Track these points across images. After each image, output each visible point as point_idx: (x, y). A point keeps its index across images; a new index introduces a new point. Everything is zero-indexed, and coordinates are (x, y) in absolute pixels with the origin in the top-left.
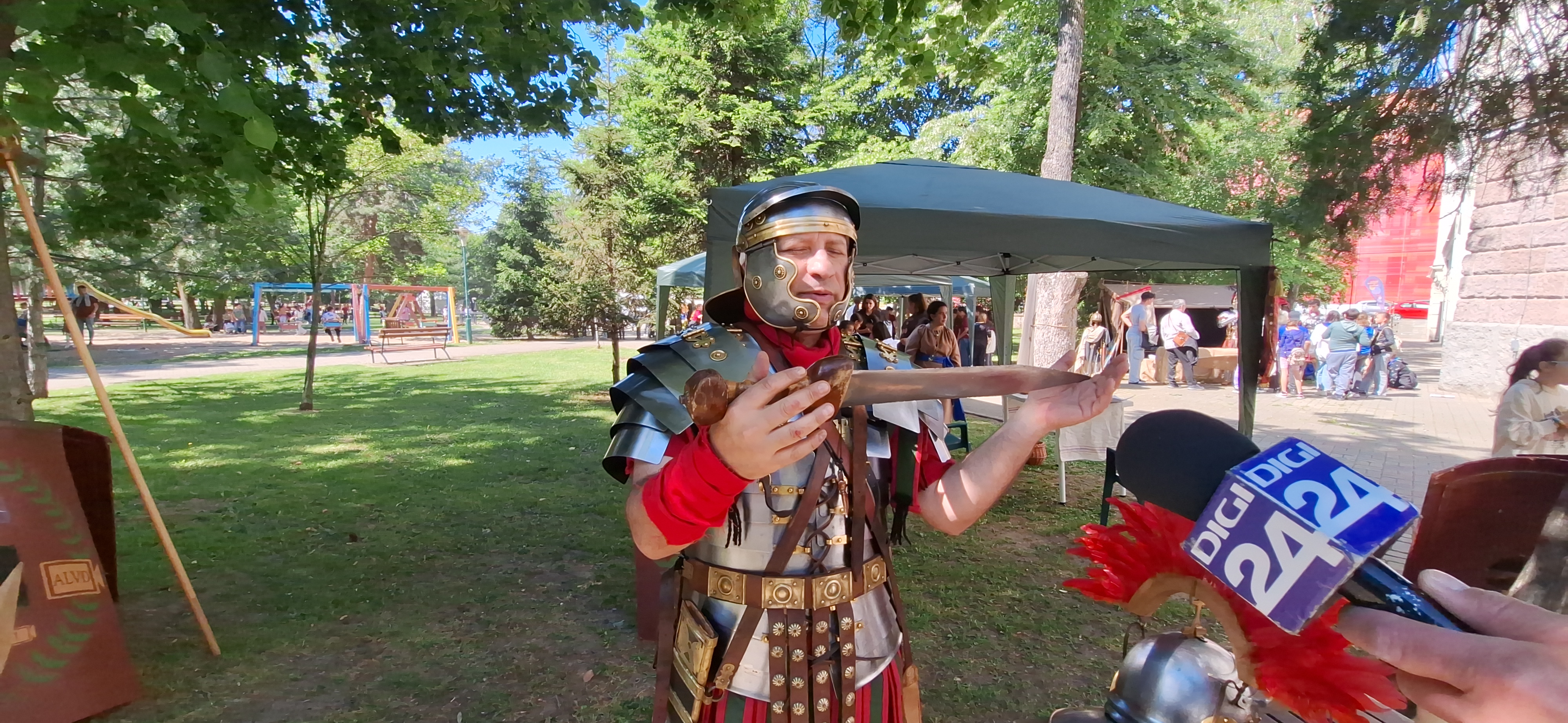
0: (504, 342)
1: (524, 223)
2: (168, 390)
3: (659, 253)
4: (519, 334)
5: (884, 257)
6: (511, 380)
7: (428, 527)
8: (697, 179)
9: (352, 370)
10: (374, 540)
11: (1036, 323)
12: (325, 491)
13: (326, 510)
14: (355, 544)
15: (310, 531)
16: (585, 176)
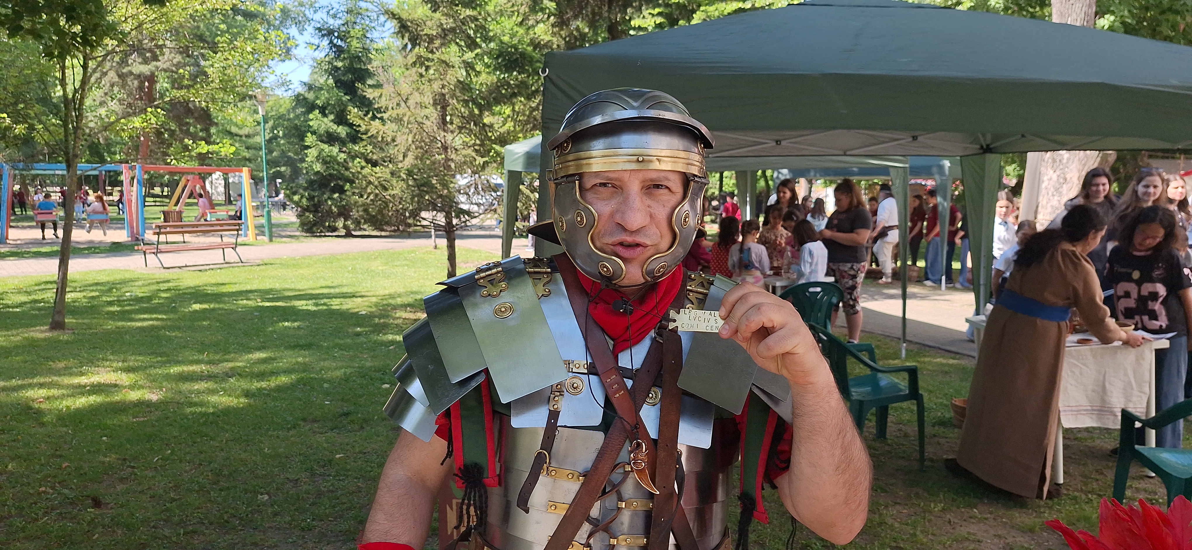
0: (315, 240)
1: (340, 84)
3: (510, 125)
4: (335, 229)
5: (804, 133)
6: (317, 292)
7: (190, 491)
8: (562, 23)
9: (118, 277)
10: (122, 506)
12: (68, 439)
13: (67, 464)
14: (97, 512)
15: (44, 492)
16: (412, 22)
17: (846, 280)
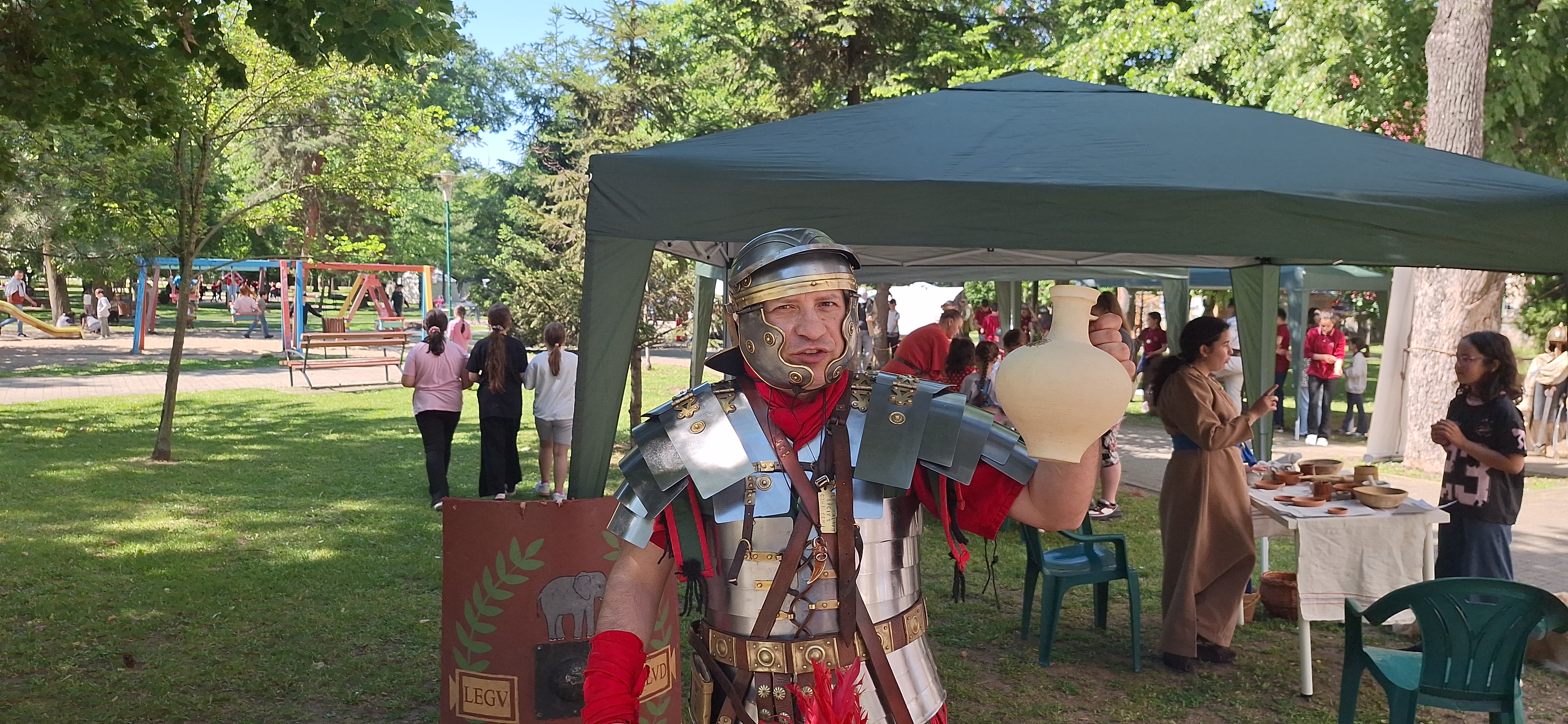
7: (239, 653)
9: (254, 398)
10: (157, 667)
11: (1413, 344)
12: (127, 588)
13: (114, 616)
14: (129, 672)
15: (78, 647)
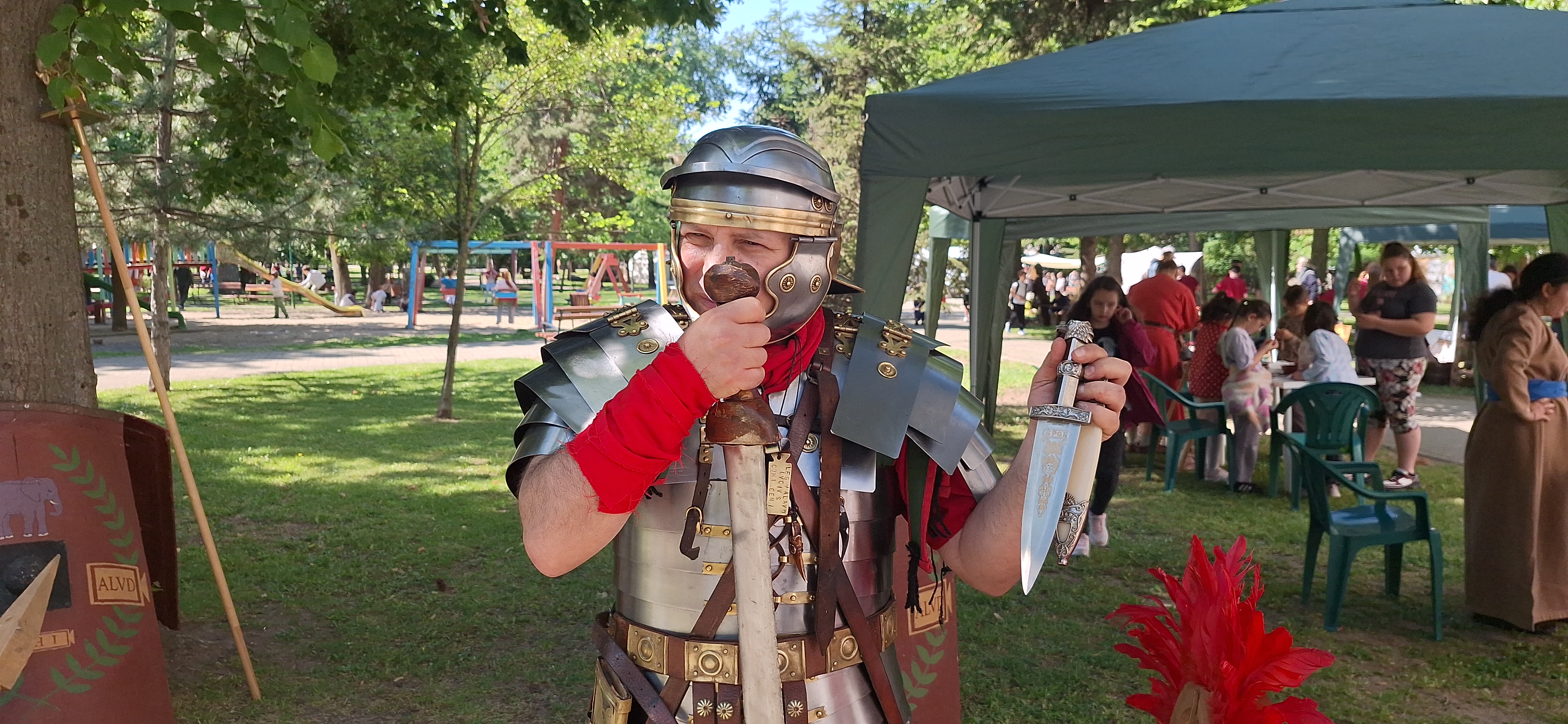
2: (295, 386)
12: (430, 525)
13: (423, 549)
14: (441, 595)
16: (825, 62)
17: (1391, 384)
